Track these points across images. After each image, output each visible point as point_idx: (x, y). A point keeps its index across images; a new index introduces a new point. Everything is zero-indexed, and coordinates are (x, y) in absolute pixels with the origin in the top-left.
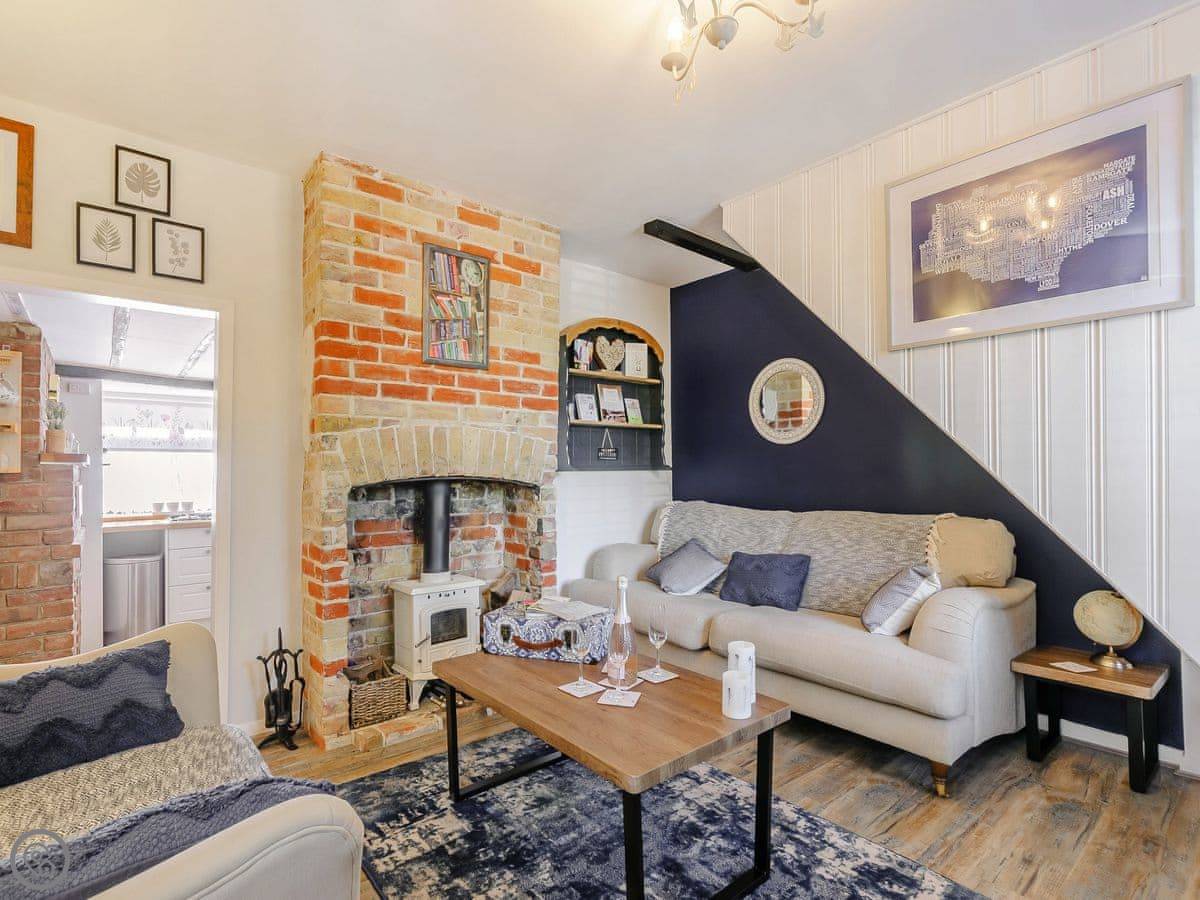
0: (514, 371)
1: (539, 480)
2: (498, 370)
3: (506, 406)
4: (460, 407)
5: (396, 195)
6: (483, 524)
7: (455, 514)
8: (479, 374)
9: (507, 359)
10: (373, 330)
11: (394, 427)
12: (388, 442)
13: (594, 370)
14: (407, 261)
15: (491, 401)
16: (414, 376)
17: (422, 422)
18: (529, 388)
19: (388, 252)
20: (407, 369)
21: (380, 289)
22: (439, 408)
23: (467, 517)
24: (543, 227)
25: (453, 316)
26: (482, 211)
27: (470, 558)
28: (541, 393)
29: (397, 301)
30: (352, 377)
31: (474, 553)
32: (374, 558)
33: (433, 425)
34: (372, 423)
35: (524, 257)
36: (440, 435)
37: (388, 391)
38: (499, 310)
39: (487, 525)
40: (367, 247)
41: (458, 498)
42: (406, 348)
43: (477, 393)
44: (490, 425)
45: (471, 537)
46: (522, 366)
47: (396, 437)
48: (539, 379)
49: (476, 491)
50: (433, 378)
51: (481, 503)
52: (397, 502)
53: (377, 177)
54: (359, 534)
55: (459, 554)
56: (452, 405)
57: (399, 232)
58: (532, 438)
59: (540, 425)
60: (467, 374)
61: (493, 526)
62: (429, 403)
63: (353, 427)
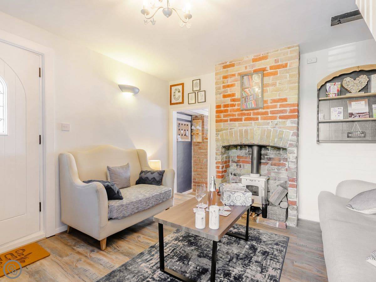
0: (275, 107)
1: (287, 146)
2: (268, 107)
3: (271, 120)
5: (232, 65)
8: (260, 110)
9: (272, 103)
10: (227, 104)
11: (233, 130)
14: (236, 83)
15: (265, 119)
16: (238, 115)
17: (240, 128)
18: (281, 112)
19: (231, 82)
20: (237, 113)
21: (229, 93)
22: (246, 123)
24: (289, 48)
25: (250, 94)
26: (261, 56)
28: (288, 113)
29: (233, 95)
30: (222, 118)
33: (244, 128)
34: (227, 129)
36: (246, 131)
37: (231, 120)
38: (268, 87)
40: (226, 83)
42: (236, 107)
43: (259, 116)
44: (264, 127)
46: (279, 104)
47: (233, 133)
48: (286, 107)
50: (244, 114)
56: (251, 122)
57: (234, 75)
58: (284, 130)
60: (256, 111)
62: (243, 122)
63: (223, 131)
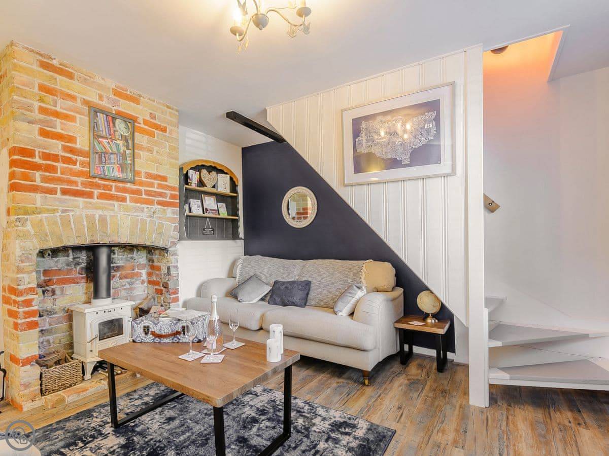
0: (152, 185)
1: (168, 245)
2: (141, 184)
3: (147, 204)
4: (116, 204)
5: (70, 76)
6: (133, 270)
7: (115, 265)
8: (128, 185)
9: (147, 178)
10: (53, 155)
11: (70, 214)
12: (66, 223)
13: (200, 187)
14: (78, 116)
15: (137, 201)
16: (83, 184)
17: (90, 212)
18: (161, 195)
19: (63, 109)
20: (79, 180)
21: (58, 130)
22: (102, 203)
23: (123, 266)
24: (168, 107)
25: (110, 151)
26: (129, 93)
27: (125, 289)
28: (168, 198)
29: (71, 139)
30: (38, 182)
31: (128, 286)
32: (58, 292)
33: (97, 214)
34: (54, 211)
35: (157, 122)
36: (103, 220)
37: (65, 192)
38: (141, 150)
39: (136, 271)
40: (48, 104)
41: (116, 256)
42: (78, 167)
43: (128, 196)
44: (135, 214)
45: (126, 277)
46: (156, 182)
47: (72, 221)
48: (166, 190)
49: (129, 251)
50: (98, 186)
51: (132, 258)
52: (74, 259)
53: (55, 63)
54: (46, 278)
55: (118, 287)
56: (111, 202)
57: (73, 98)
58: (164, 222)
59: (168, 215)
60: (121, 185)
61: (140, 271)
62: (95, 200)
63: (39, 213)
